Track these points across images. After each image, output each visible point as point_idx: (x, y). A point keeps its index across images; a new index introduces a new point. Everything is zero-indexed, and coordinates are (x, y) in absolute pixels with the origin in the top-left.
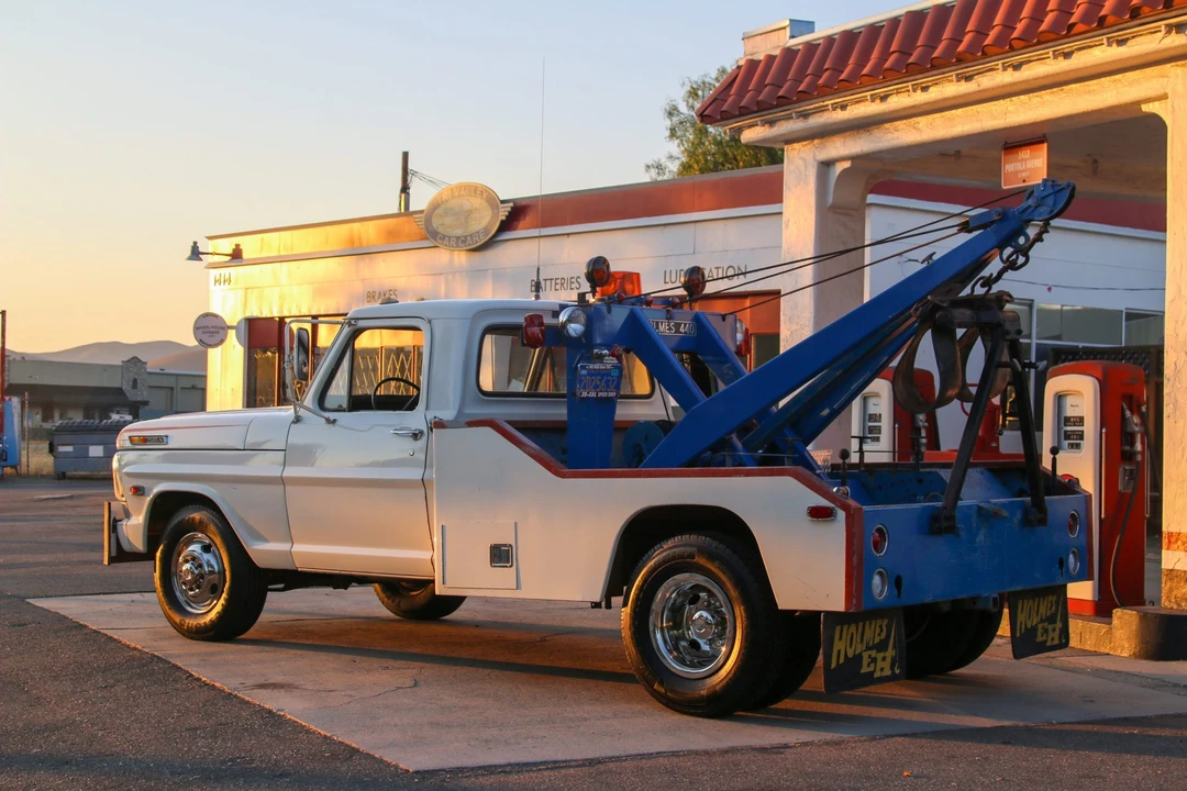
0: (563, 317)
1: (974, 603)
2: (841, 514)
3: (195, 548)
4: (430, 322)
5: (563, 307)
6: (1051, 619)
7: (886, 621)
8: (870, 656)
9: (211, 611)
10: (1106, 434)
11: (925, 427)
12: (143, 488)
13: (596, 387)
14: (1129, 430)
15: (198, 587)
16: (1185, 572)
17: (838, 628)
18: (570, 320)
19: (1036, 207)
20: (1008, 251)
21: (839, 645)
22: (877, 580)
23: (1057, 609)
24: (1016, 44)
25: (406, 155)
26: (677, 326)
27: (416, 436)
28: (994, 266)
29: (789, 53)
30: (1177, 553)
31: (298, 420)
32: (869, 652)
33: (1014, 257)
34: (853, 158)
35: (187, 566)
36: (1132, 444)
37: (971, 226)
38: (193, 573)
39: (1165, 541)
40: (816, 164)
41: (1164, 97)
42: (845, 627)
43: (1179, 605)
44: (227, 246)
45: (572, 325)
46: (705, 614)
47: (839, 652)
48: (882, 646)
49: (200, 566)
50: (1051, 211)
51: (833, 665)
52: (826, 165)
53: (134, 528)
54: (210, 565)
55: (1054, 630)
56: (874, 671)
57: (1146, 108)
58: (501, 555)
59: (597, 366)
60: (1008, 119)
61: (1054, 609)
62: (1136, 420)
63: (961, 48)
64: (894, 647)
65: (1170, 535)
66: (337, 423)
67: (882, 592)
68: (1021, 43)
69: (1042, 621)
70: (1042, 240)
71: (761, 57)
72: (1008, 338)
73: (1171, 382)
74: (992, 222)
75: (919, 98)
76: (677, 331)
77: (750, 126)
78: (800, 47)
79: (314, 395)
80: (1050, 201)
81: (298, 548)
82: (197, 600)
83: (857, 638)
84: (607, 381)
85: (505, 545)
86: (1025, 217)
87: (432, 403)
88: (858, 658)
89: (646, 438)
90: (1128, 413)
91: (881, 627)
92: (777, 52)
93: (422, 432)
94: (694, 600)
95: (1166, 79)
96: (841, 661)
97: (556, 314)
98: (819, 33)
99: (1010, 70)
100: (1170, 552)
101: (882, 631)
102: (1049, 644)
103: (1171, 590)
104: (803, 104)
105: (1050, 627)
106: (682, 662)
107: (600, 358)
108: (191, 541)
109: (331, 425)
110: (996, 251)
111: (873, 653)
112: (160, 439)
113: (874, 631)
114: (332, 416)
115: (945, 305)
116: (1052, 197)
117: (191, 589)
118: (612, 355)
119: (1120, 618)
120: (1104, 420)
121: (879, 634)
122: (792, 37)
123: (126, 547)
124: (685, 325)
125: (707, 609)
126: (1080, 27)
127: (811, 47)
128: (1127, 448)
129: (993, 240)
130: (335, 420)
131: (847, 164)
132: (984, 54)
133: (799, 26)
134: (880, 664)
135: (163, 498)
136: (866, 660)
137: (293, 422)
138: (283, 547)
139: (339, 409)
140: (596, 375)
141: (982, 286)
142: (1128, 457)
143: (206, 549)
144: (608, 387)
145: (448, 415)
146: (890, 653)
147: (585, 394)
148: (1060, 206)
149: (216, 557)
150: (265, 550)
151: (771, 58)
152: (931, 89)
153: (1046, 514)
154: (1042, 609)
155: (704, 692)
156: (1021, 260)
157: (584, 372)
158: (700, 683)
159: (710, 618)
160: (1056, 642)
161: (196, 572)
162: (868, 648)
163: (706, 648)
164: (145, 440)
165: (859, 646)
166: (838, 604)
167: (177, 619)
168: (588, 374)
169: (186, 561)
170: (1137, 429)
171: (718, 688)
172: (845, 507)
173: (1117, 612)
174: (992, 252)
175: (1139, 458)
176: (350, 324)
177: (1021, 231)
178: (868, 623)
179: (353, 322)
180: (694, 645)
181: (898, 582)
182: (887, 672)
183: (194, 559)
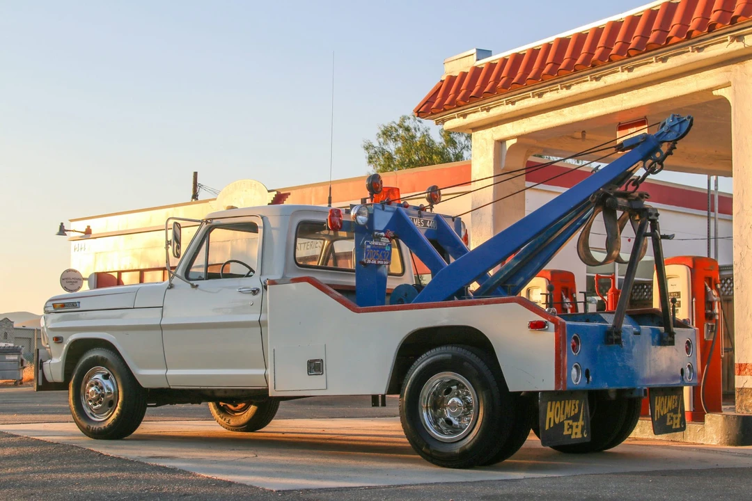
0: (353, 213)
1: (632, 393)
2: (552, 326)
3: (99, 376)
4: (262, 218)
5: (352, 206)
6: (675, 411)
7: (577, 402)
8: (569, 424)
9: (108, 419)
10: (696, 302)
11: (570, 308)
12: (62, 338)
13: (376, 257)
14: (710, 300)
15: (100, 403)
16: (751, 389)
17: (549, 403)
18: (358, 213)
19: (668, 133)
20: (650, 161)
21: (550, 415)
22: (574, 371)
23: (678, 405)
24: (631, 53)
25: (196, 174)
26: (425, 222)
27: (255, 292)
28: (640, 172)
29: (477, 71)
30: (745, 377)
31: (171, 286)
32: (569, 421)
33: (653, 165)
34: (518, 137)
35: (93, 389)
36: (712, 308)
37: (625, 146)
38: (96, 393)
39: (737, 370)
40: (493, 142)
41: (728, 85)
42: (554, 403)
43: (748, 411)
44: (82, 226)
45: (360, 217)
46: (456, 400)
47: (550, 419)
48: (575, 418)
49: (102, 388)
50: (678, 134)
51: (547, 428)
52: (500, 143)
53: (55, 366)
54: (108, 389)
55: (677, 418)
56: (571, 434)
57: (715, 93)
58: (315, 367)
59: (377, 243)
60: (624, 105)
61: (676, 404)
62: (714, 293)
63: (595, 57)
64: (583, 419)
65: (740, 365)
66: (199, 287)
67: (577, 380)
68: (635, 52)
69: (669, 412)
70: (672, 154)
71: (456, 73)
72: (650, 218)
73: (739, 265)
74: (638, 144)
75: (564, 93)
76: (425, 226)
77: (450, 119)
78: (483, 66)
79: (182, 271)
80: (677, 128)
81: (171, 372)
82: (99, 412)
83: (561, 411)
84: (383, 254)
85: (318, 360)
86: (660, 139)
87: (265, 271)
88: (562, 424)
89: (406, 295)
90: (709, 289)
91: (575, 405)
92: (468, 70)
93: (258, 290)
94: (449, 391)
95: (729, 73)
96: (552, 425)
97: (348, 212)
98: (495, 58)
99: (626, 72)
100: (740, 376)
101: (575, 407)
102: (674, 427)
103: (742, 401)
104: (486, 101)
105: (674, 416)
106: (441, 432)
107: (378, 238)
108: (94, 373)
109: (194, 289)
110: (641, 163)
111: (570, 422)
112: (74, 305)
113: (571, 407)
114: (195, 283)
115: (612, 194)
116: (678, 125)
117: (95, 405)
118: (386, 237)
119: (710, 420)
120: (694, 293)
121: (574, 410)
122: (478, 60)
123: (49, 379)
124: (430, 222)
125: (457, 396)
126: (675, 39)
127: (491, 66)
128: (710, 311)
129: (640, 156)
130: (197, 286)
131: (515, 141)
132: (610, 61)
133: (482, 53)
134: (575, 430)
135: (76, 343)
136: (566, 426)
137: (168, 288)
138: (161, 372)
139: (200, 279)
140: (376, 249)
141: (633, 185)
142: (710, 317)
143: (106, 377)
144: (384, 257)
145: (276, 276)
146: (581, 423)
147: (369, 261)
148: (683, 131)
149: (113, 383)
150: (148, 375)
151: (464, 75)
152: (573, 87)
153: (673, 338)
154: (670, 404)
155: (457, 451)
156: (658, 167)
157: (369, 247)
158: (454, 445)
159: (460, 402)
160: (678, 426)
161: (99, 392)
162: (567, 419)
163: (456, 422)
164: (63, 306)
165: (562, 416)
166: (550, 385)
167: (85, 425)
168: (371, 248)
169: (92, 386)
170: (715, 299)
171: (467, 447)
172: (554, 321)
173: (708, 416)
174: (639, 163)
175: (717, 317)
176: (207, 222)
177: (657, 149)
178: (567, 401)
179: (209, 221)
180: (449, 422)
181: (587, 374)
182: (579, 436)
183: (97, 384)
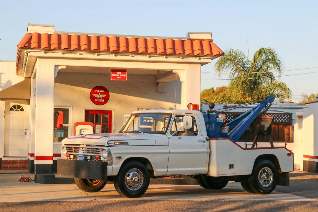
2: (292, 155)
4: (197, 115)
12: (121, 157)
19: (270, 100)
34: (67, 66)
57: (174, 71)
58: (232, 167)
71: (42, 33)
81: (169, 170)
86: (268, 102)
92: (51, 33)
93: (205, 141)
112: (127, 143)
114: (179, 137)
150: (160, 171)
164: (120, 143)
179: (176, 114)
